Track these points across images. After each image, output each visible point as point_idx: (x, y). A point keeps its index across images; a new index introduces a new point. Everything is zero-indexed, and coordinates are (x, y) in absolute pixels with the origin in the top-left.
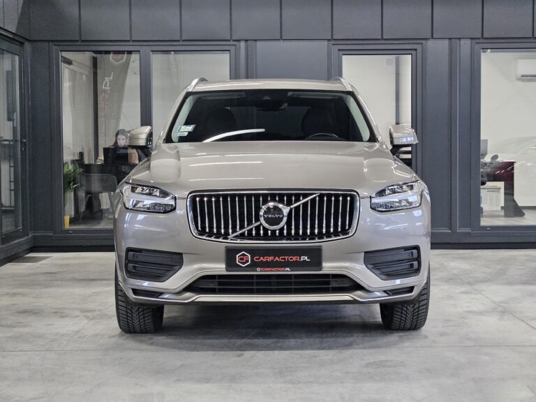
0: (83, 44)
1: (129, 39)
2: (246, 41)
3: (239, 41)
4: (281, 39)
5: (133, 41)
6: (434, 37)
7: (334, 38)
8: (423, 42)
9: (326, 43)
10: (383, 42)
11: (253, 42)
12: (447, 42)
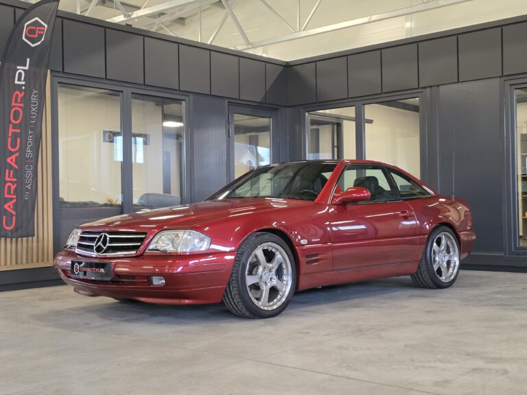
0: (319, 104)
1: (346, 97)
2: (431, 87)
3: (425, 88)
4: (458, 82)
5: (350, 98)
7: (504, 74)
9: (499, 79)
11: (436, 87)
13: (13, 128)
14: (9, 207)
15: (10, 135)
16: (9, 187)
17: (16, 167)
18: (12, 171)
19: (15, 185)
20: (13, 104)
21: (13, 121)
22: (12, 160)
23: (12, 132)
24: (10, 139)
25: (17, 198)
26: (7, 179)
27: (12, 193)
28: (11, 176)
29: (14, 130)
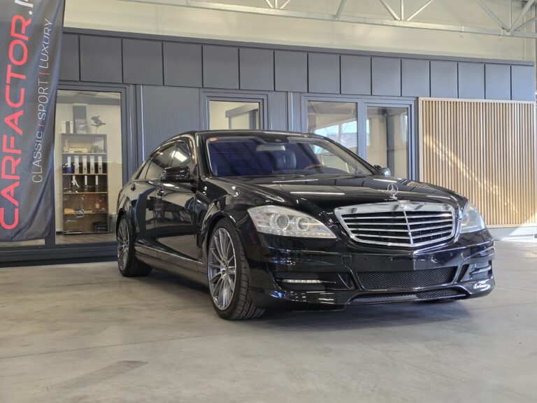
2: (135, 85)
3: (129, 84)
4: (163, 85)
6: (276, 90)
7: (204, 86)
8: (269, 94)
9: (198, 90)
10: (241, 92)
12: (284, 94)
13: (13, 71)
14: (9, 193)
15: (8, 82)
16: (9, 162)
17: (20, 132)
18: (12, 138)
19: (19, 161)
20: (13, 34)
21: (13, 61)
22: (13, 121)
23: (12, 78)
24: (8, 88)
25: (21, 180)
26: (5, 149)
27: (13, 172)
28: (12, 146)
29: (15, 75)
